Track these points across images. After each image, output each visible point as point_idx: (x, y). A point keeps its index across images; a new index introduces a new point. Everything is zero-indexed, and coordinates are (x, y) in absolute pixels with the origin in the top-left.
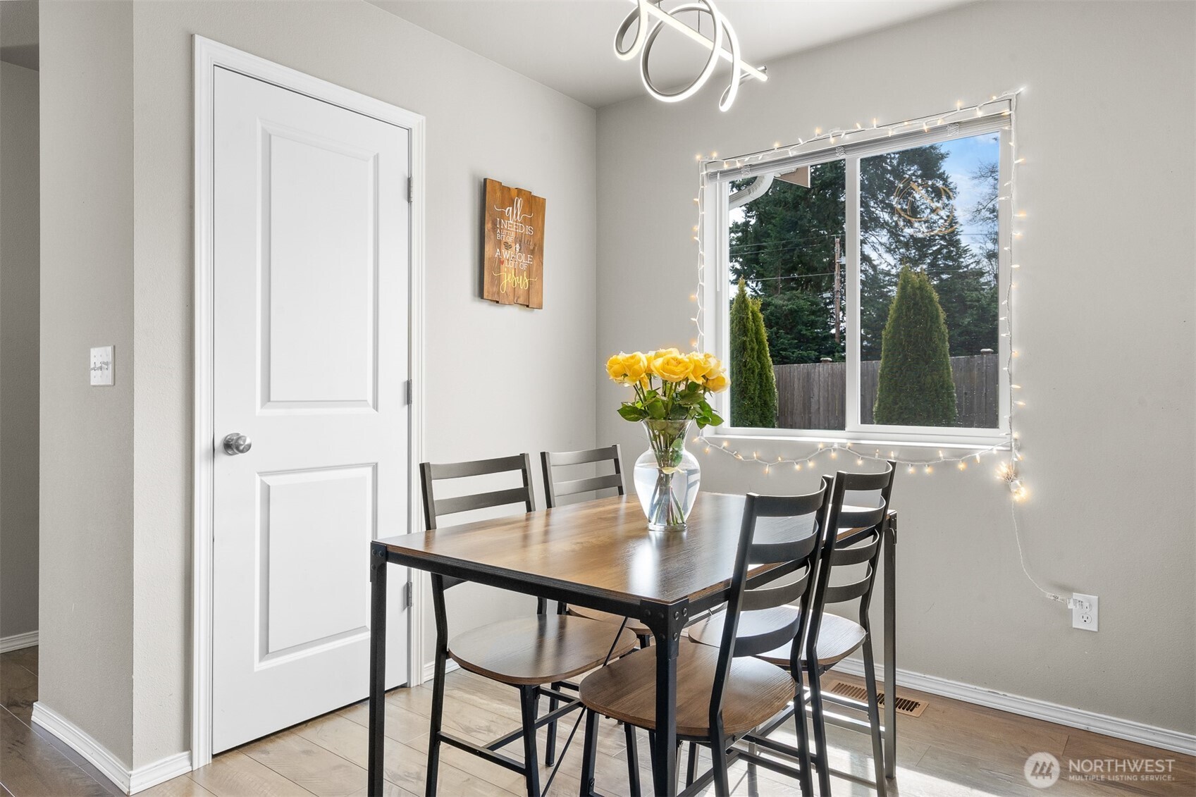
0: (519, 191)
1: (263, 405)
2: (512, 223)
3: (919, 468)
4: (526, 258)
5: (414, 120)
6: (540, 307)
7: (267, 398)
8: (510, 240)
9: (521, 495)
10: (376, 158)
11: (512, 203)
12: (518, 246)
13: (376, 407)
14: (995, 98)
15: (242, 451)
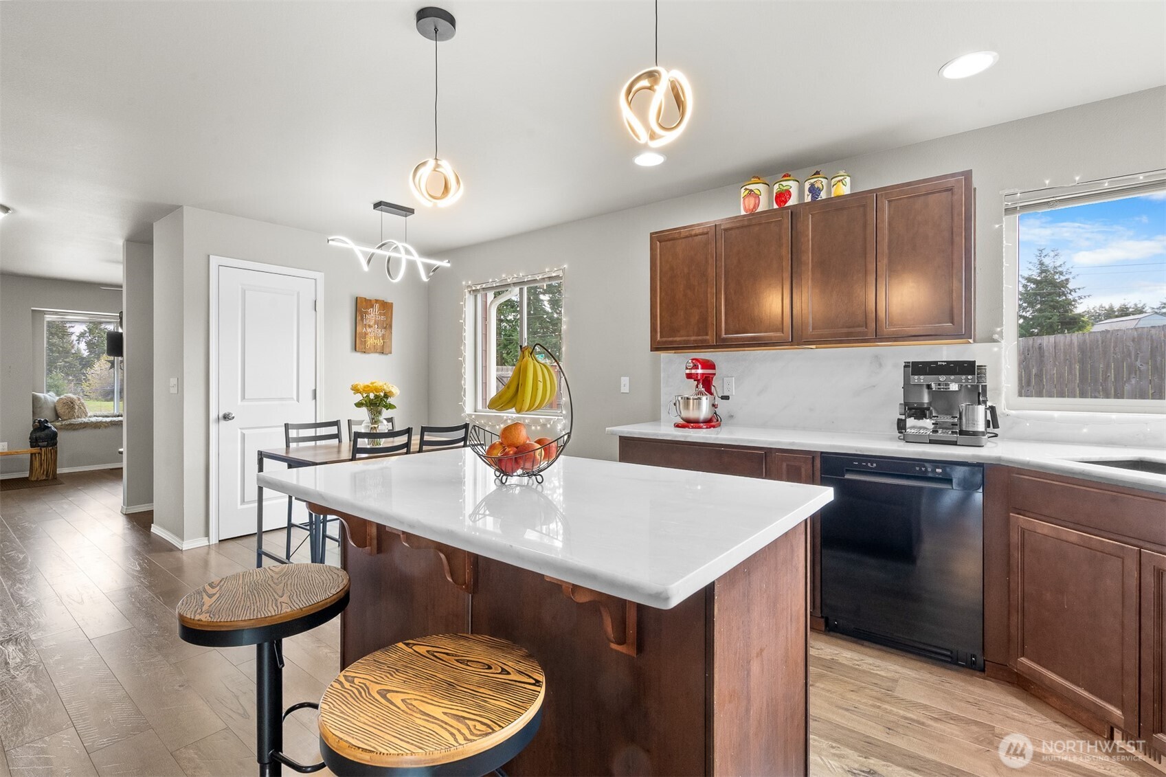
0: (377, 301)
1: (241, 401)
2: (373, 315)
3: (536, 427)
4: (381, 331)
5: (320, 276)
6: (391, 353)
7: (243, 398)
8: (372, 323)
9: (337, 436)
10: (298, 293)
11: (372, 307)
12: (376, 326)
13: (298, 401)
14: (556, 269)
15: (230, 419)
